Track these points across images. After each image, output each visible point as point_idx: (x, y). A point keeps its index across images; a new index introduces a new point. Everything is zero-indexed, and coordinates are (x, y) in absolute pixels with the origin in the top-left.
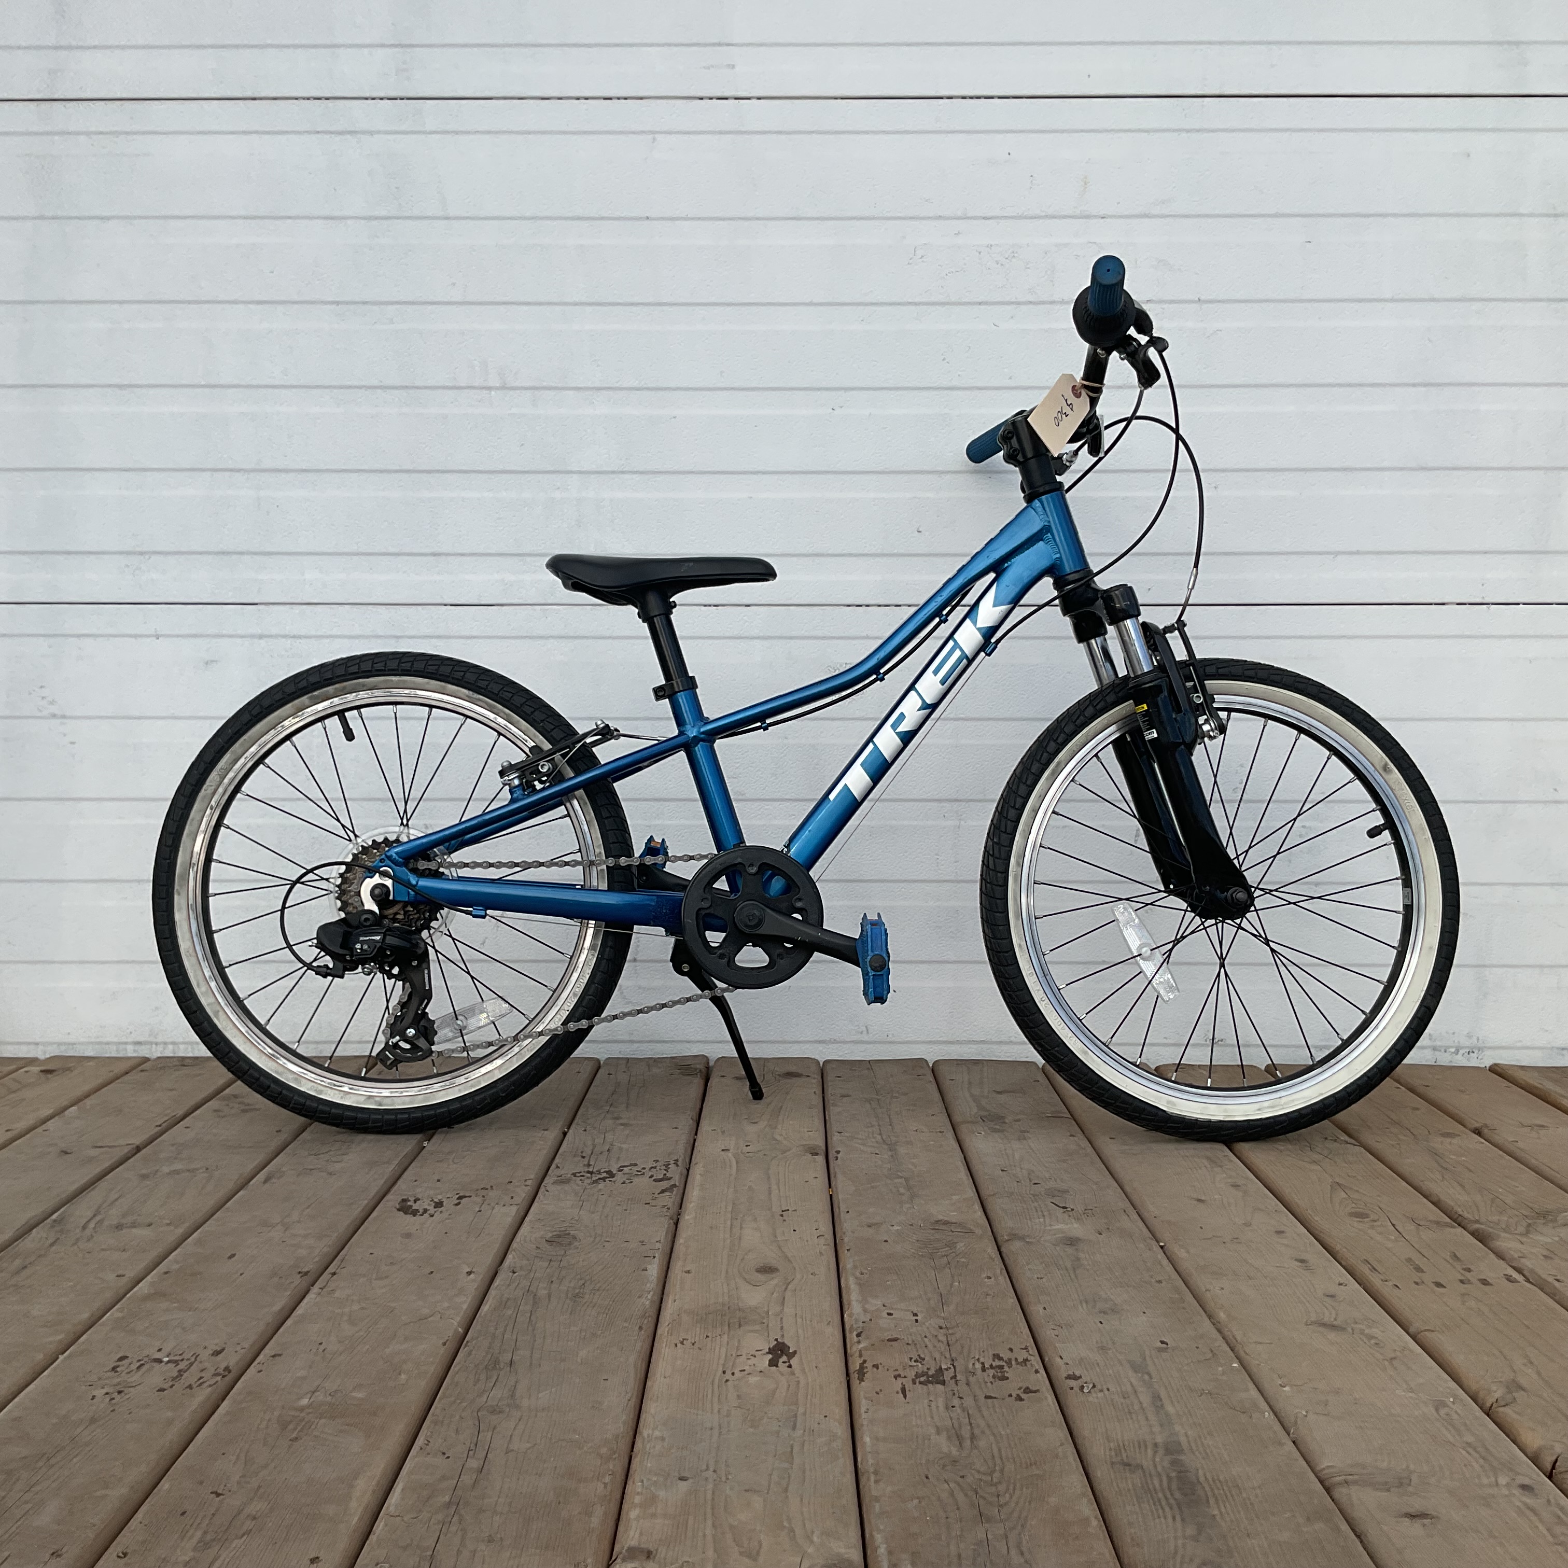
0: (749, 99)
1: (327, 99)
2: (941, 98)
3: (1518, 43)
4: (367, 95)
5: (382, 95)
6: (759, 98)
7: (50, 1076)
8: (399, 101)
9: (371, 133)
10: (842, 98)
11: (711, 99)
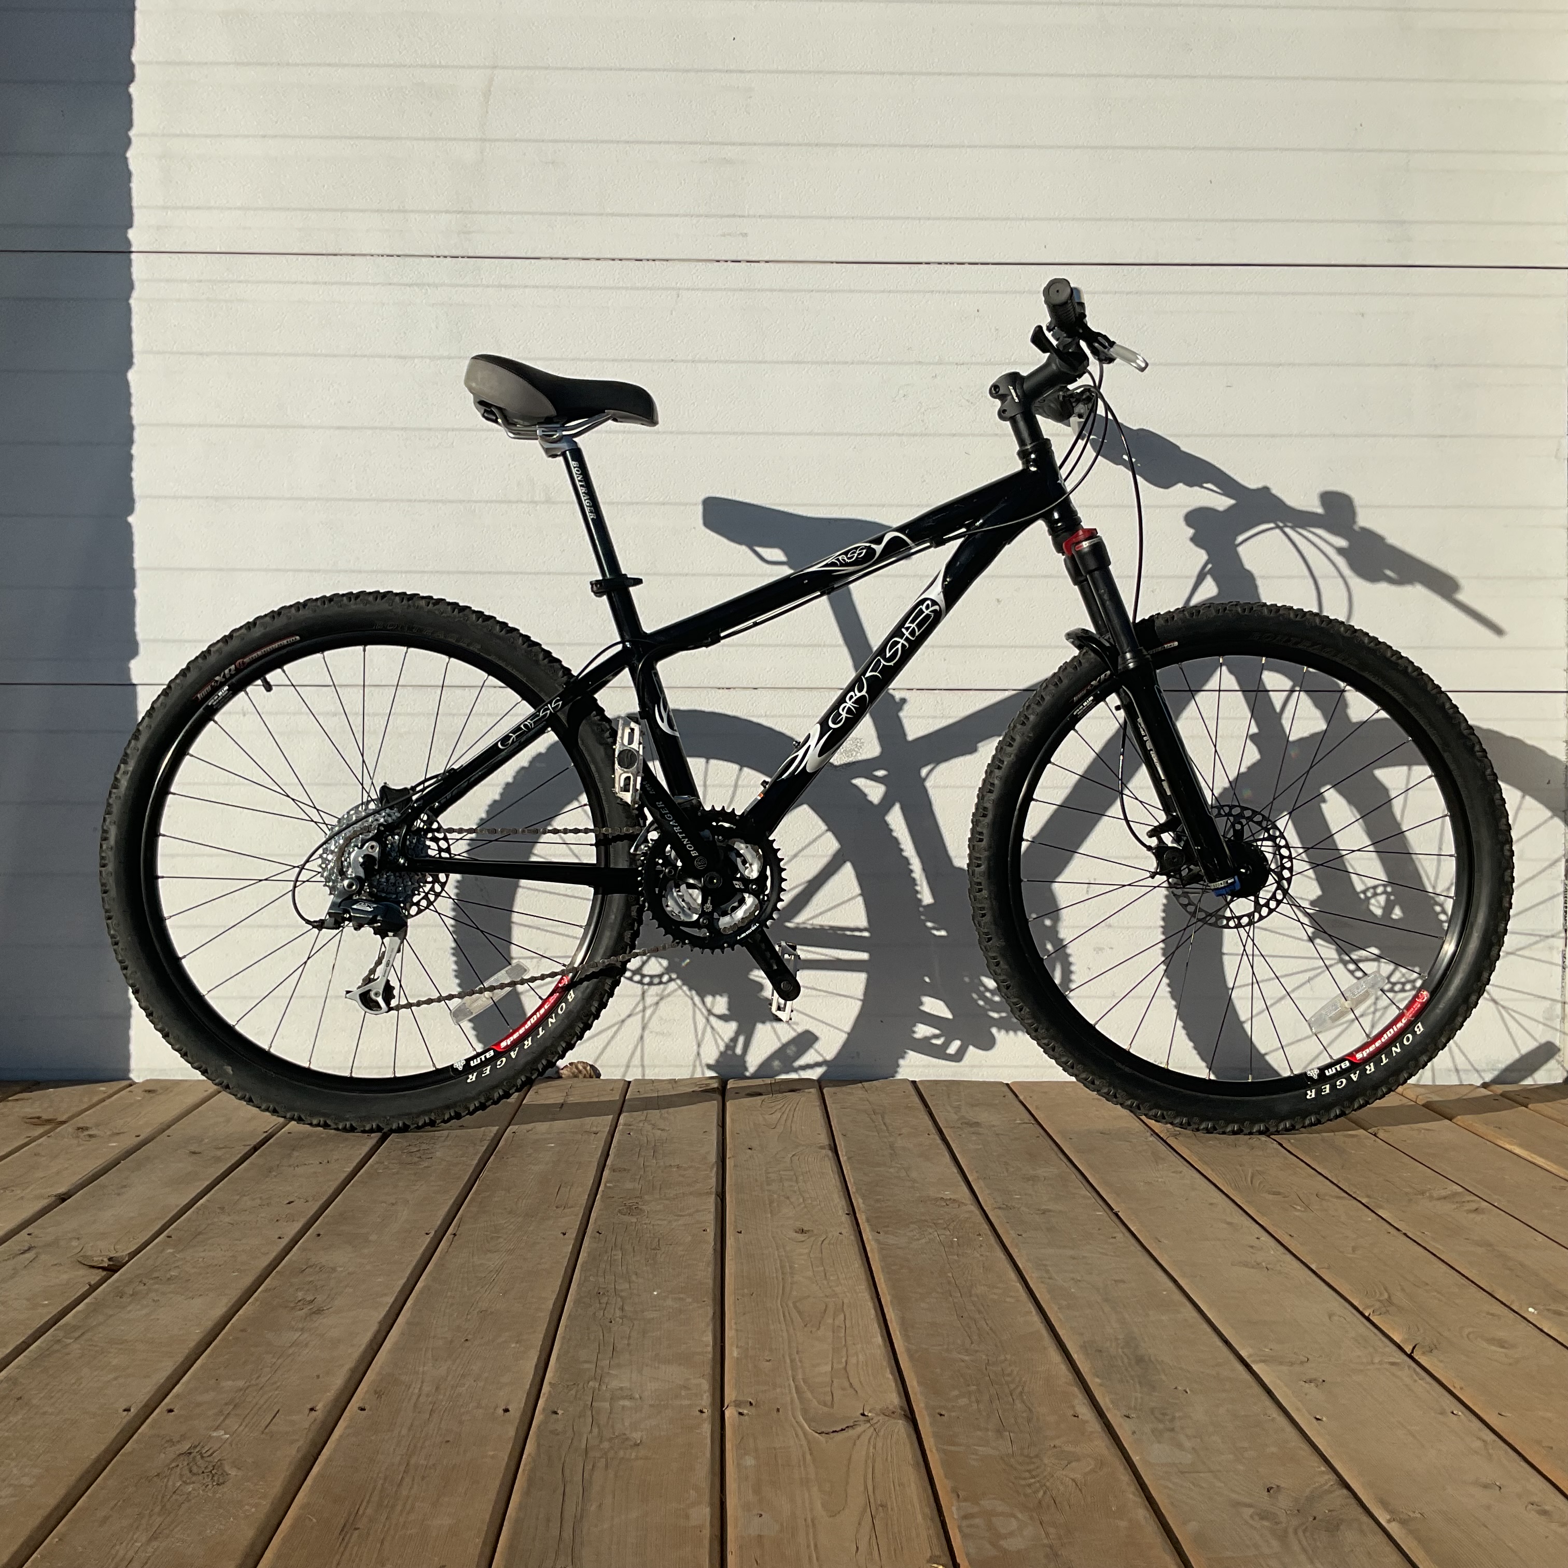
0: (758, 262)
1: (398, 256)
2: (921, 263)
3: (1403, 222)
4: (434, 253)
5: (446, 254)
6: (767, 262)
7: (152, 1095)
8: (460, 259)
9: (436, 286)
10: (837, 263)
11: (726, 261)
